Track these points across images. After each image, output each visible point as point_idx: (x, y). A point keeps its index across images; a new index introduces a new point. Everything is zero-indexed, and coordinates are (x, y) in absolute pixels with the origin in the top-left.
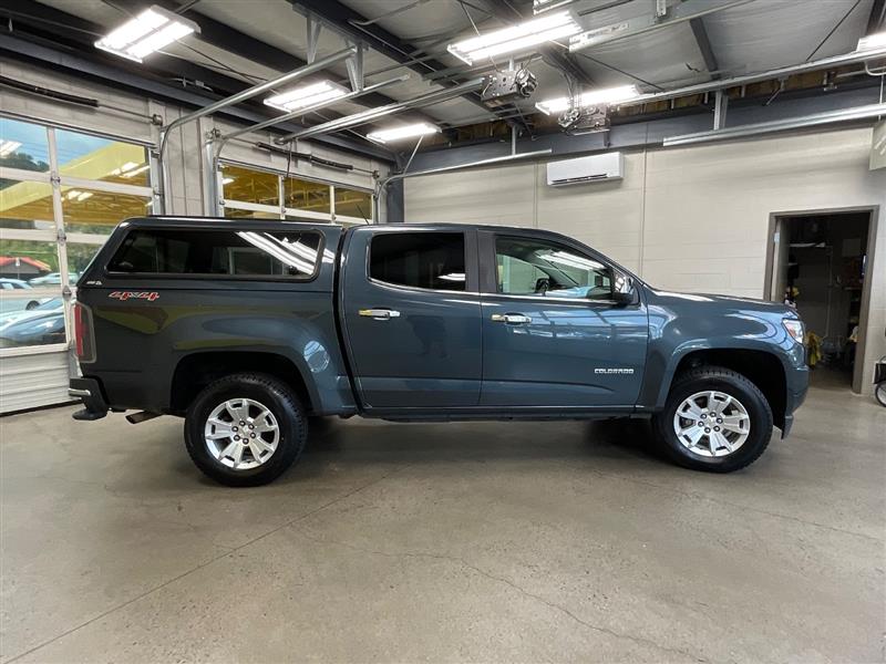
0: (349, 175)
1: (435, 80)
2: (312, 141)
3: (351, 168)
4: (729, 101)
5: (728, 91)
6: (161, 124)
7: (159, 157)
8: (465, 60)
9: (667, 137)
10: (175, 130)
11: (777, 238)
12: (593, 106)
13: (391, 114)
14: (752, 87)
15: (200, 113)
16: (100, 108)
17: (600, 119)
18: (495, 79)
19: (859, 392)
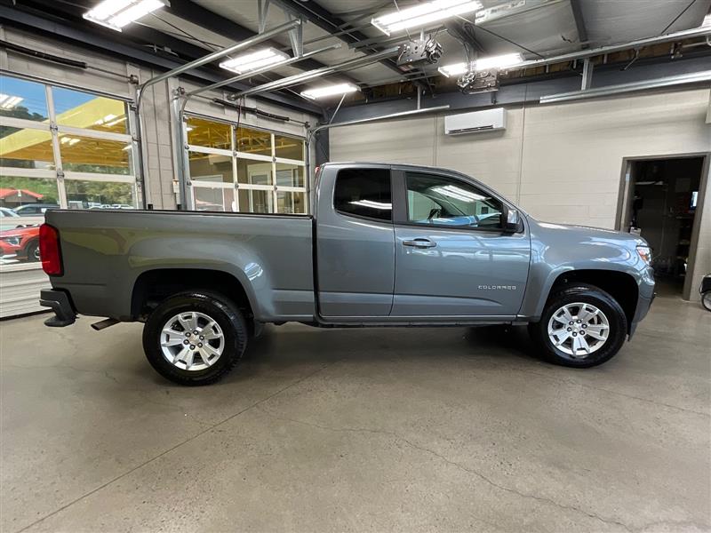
0: (286, 125)
1: (359, 48)
2: (257, 97)
3: (287, 119)
4: (595, 66)
5: (593, 58)
6: (137, 83)
7: (136, 110)
8: (385, 31)
9: (544, 95)
10: (148, 88)
11: (628, 177)
12: (485, 70)
13: (322, 76)
14: (612, 55)
15: (169, 74)
16: (88, 70)
17: (492, 81)
18: (408, 47)
19: (688, 299)
